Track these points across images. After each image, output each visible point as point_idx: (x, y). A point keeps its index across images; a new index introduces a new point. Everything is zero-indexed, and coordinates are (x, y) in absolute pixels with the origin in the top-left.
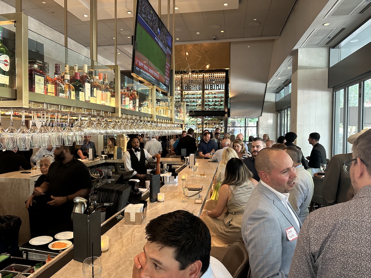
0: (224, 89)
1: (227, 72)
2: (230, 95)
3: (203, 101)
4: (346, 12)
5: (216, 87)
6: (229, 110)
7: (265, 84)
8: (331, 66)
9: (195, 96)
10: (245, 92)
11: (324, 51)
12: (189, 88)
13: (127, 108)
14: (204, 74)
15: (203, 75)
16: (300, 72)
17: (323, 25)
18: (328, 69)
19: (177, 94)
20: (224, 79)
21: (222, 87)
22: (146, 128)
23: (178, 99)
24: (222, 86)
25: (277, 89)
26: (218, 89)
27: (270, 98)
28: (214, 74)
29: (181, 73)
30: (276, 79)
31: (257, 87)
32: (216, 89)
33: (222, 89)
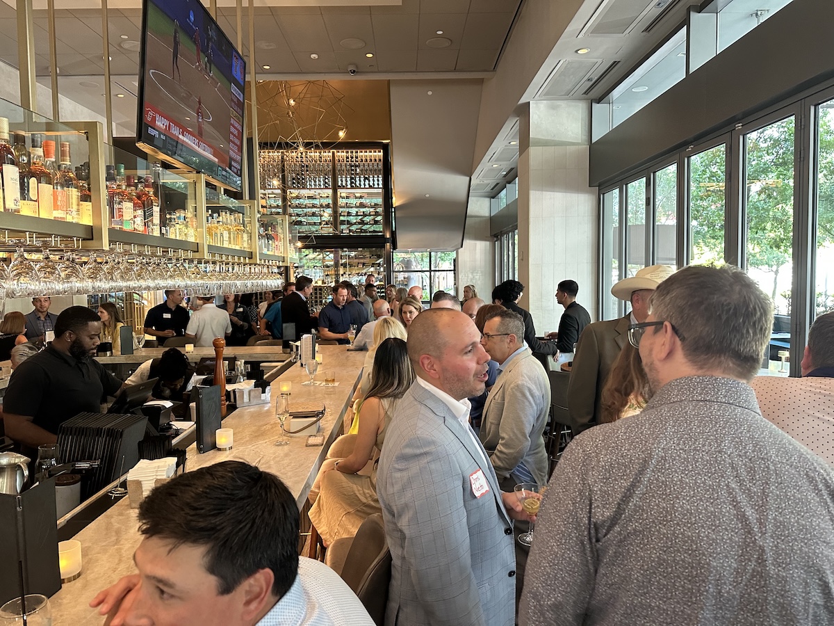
0: (381, 186)
1: (386, 148)
2: (396, 202)
3: (335, 214)
4: (619, 27)
5: (362, 183)
6: (393, 234)
7: (468, 178)
8: (594, 140)
9: (316, 202)
10: (427, 196)
11: (579, 109)
12: (300, 183)
13: (128, 227)
14: (335, 151)
15: (333, 153)
16: (533, 151)
17: (577, 51)
18: (588, 146)
19: (273, 196)
20: (381, 164)
21: (376, 183)
22: (182, 277)
23: (274, 207)
24: (376, 179)
25: (492, 189)
26: (367, 186)
27: (480, 208)
28: (357, 152)
29: (280, 146)
30: (490, 166)
31: (450, 184)
32: (363, 186)
33: (376, 186)
